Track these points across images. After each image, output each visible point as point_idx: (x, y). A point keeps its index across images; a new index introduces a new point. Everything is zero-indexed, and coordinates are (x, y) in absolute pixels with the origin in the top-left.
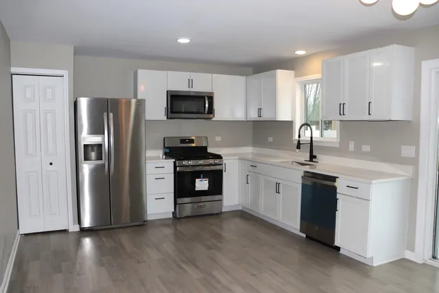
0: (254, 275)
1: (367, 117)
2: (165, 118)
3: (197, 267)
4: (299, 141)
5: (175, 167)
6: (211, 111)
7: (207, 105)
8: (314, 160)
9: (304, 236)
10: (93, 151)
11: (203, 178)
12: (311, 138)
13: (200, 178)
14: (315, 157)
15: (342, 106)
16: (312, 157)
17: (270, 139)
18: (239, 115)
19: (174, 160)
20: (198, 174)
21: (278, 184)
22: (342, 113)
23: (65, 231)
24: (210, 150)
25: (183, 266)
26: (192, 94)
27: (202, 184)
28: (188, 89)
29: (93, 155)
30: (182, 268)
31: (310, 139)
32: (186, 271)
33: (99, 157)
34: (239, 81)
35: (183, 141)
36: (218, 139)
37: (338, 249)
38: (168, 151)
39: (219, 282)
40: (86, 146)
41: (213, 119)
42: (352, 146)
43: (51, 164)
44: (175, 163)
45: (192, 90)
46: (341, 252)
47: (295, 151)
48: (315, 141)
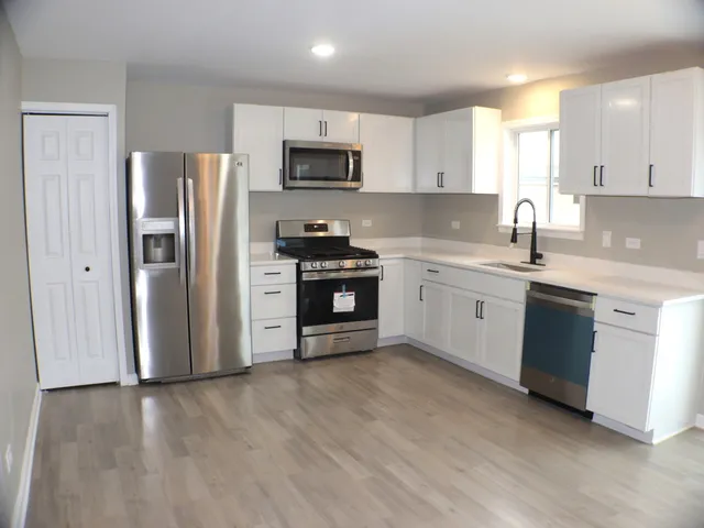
0: (461, 471)
1: (643, 190)
2: (280, 188)
3: (357, 458)
4: (515, 230)
5: (299, 272)
6: (357, 176)
7: (351, 166)
8: (537, 261)
9: (526, 391)
10: (157, 246)
11: (347, 291)
12: (534, 224)
13: (341, 291)
14: (540, 256)
15: (598, 170)
16: (535, 257)
17: (456, 225)
18: (402, 185)
19: (297, 261)
20: (336, 285)
21: (480, 304)
22: (598, 182)
23: (114, 384)
24: (354, 243)
25: (331, 454)
26: (326, 147)
27: (344, 302)
28: (318, 139)
29: (158, 253)
30: (328, 458)
31: (531, 226)
32: (338, 466)
33: (170, 258)
34: (404, 125)
35: (309, 228)
36: (367, 223)
37: (590, 415)
38: (283, 244)
39: (400, 485)
40: (146, 237)
41: (361, 190)
42: (606, 239)
43: (87, 269)
44: (298, 266)
45: (325, 139)
46: (594, 420)
47: (508, 246)
48: (540, 229)
